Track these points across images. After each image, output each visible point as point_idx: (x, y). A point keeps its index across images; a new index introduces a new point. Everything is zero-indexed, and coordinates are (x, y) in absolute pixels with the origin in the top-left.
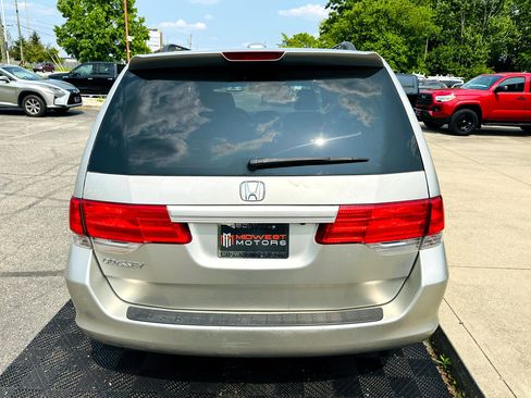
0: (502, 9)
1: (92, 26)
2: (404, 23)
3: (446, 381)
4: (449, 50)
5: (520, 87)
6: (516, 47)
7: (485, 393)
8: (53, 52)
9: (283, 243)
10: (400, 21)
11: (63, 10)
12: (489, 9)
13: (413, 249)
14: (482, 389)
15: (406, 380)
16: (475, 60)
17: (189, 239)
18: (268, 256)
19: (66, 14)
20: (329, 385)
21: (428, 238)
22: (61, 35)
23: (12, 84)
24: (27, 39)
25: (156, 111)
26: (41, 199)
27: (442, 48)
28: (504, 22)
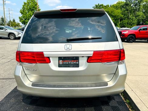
0: (140, 10)
1: (29, 16)
2: (113, 14)
3: (128, 107)
4: (126, 21)
5: (146, 29)
6: (145, 20)
7: (140, 110)
8: (19, 24)
9: (77, 63)
10: (112, 14)
11: (21, 13)
12: (136, 10)
13: (116, 65)
14: (139, 108)
15: (116, 107)
16: (133, 24)
17: (50, 62)
18: (73, 67)
19: (22, 13)
20: (93, 108)
21: (120, 61)
22: (21, 19)
23: (7, 31)
24: (12, 21)
25: (43, 30)
26: (12, 60)
27: (124, 20)
28: (141, 13)
